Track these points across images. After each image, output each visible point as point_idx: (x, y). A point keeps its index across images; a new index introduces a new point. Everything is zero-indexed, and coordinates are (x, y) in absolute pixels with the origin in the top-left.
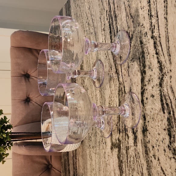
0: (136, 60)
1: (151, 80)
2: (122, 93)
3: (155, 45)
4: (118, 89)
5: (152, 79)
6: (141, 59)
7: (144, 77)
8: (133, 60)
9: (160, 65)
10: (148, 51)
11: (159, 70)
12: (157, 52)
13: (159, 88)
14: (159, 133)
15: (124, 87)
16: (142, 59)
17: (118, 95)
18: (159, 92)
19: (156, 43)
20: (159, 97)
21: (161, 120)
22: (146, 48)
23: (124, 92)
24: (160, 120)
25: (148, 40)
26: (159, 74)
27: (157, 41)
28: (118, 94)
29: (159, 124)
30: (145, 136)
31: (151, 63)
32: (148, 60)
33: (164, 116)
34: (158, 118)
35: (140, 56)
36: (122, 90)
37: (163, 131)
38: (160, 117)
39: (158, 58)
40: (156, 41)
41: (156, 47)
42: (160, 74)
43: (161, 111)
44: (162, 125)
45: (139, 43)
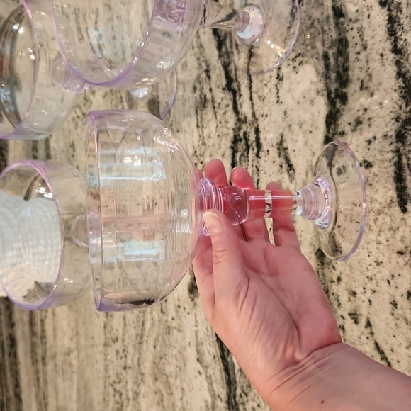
0: (311, 60)
1: (365, 123)
2: (248, 147)
3: (392, 26)
4: (231, 134)
5: (370, 119)
6: (332, 60)
7: (338, 111)
8: (300, 58)
9: (404, 82)
10: (362, 39)
11: (398, 98)
12: (399, 46)
13: (395, 144)
14: (379, 261)
15: (257, 131)
16: (336, 60)
17: (229, 152)
18: (390, 155)
19: (395, 21)
20: (392, 169)
21: (391, 229)
22: (355, 31)
23: (254, 144)
24: (386, 227)
25: (365, 9)
26: (396, 106)
27: (401, 16)
28: (232, 147)
29: (382, 238)
30: (326, 265)
31: (370, 75)
32: (361, 65)
33: (403, 219)
34: (379, 222)
35: (331, 52)
36: (247, 140)
37: (395, 255)
38: (388, 220)
39: (398, 63)
40: (397, 16)
41: (396, 33)
42: (401, 108)
43: (393, 205)
44: (391, 241)
45: (330, 12)
